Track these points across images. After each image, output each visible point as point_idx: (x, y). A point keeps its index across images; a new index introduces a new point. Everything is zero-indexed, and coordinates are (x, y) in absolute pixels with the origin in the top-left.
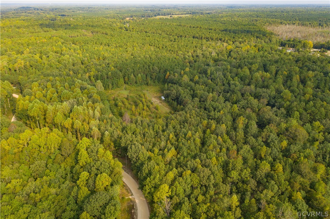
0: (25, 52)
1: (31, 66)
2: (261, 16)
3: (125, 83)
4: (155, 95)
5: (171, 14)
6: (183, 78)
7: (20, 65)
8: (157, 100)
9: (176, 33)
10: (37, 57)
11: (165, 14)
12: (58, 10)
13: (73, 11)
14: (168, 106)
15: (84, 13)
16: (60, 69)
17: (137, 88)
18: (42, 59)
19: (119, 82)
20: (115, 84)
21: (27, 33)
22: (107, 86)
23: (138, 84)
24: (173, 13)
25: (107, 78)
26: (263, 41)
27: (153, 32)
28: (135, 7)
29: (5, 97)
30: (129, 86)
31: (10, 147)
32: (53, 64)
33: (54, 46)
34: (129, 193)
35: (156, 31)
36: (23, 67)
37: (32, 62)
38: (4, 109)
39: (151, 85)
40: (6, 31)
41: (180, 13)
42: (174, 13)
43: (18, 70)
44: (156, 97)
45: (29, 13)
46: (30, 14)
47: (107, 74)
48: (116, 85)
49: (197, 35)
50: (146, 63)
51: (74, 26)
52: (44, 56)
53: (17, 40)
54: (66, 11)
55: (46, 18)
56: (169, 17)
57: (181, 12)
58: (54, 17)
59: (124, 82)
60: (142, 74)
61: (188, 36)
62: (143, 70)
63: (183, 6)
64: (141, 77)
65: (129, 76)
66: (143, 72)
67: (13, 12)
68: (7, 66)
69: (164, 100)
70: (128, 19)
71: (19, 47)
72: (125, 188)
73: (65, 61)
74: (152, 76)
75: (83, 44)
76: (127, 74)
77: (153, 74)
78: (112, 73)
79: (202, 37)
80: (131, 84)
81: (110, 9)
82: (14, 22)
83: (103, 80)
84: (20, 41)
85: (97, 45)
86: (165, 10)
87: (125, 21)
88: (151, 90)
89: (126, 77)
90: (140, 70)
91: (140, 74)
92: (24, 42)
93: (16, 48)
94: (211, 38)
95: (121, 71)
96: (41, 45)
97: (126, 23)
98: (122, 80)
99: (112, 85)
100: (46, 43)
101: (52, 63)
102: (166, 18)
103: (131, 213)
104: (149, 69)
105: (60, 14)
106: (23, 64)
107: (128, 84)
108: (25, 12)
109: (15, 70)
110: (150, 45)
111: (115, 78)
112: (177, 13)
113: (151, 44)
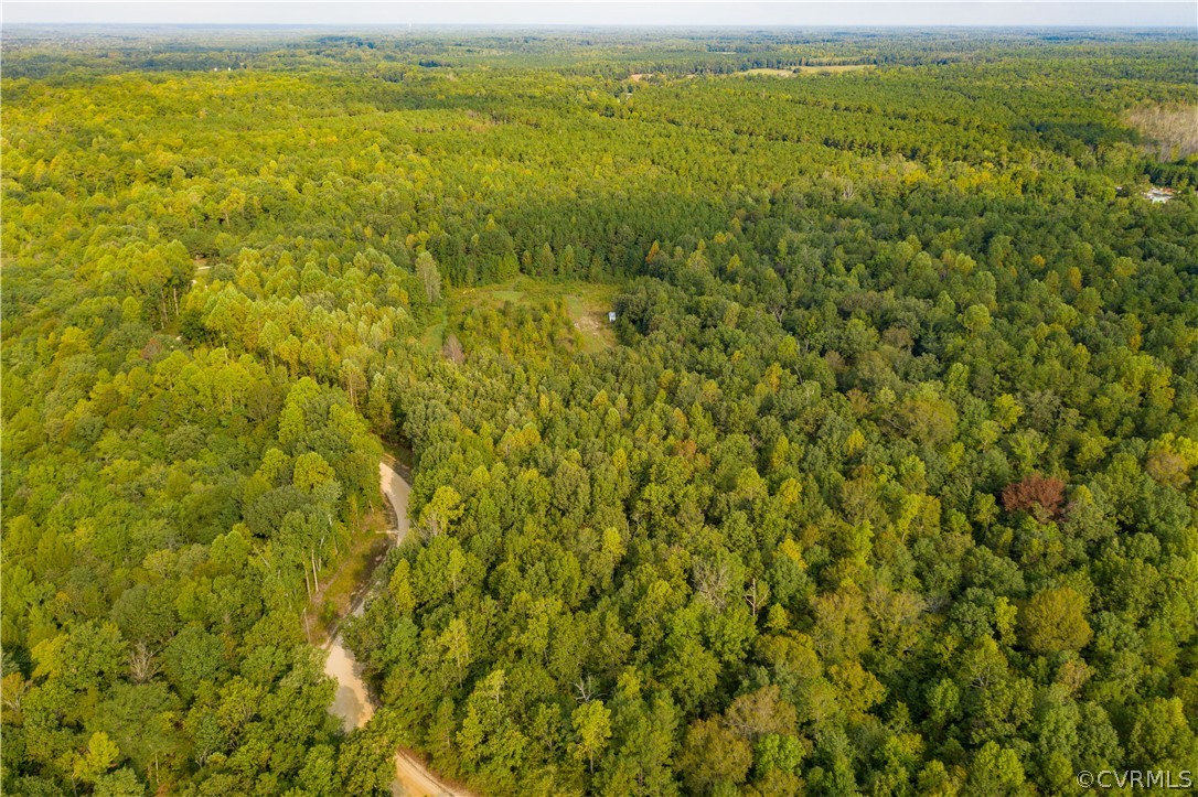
0: (263, 170)
1: (266, 211)
2: (1140, 72)
3: (521, 270)
4: (596, 309)
5: (804, 61)
6: (689, 260)
7: (235, 205)
8: (591, 323)
9: (770, 125)
10: (288, 185)
11: (779, 63)
12: (421, 45)
13: (469, 51)
14: (614, 339)
15: (500, 57)
16: (341, 220)
17: (551, 288)
18: (300, 191)
19: (501, 267)
20: (485, 271)
21: (296, 116)
22: (460, 277)
23: (559, 276)
24: (810, 60)
25: (468, 251)
26: (1070, 161)
27: (695, 123)
28: (687, 38)
29: (165, 281)
30: (531, 281)
31: (131, 391)
32: (326, 207)
33: (352, 158)
34: (389, 523)
35: (706, 118)
36: (243, 211)
37: (269, 199)
38: (158, 314)
39: (596, 280)
40: (235, 112)
41: (837, 60)
42: (814, 60)
43: (227, 219)
44: (595, 314)
45: (328, 56)
46: (331, 61)
47: (468, 241)
48: (487, 275)
49: (840, 136)
50: (599, 213)
51: (447, 97)
52: (309, 184)
53: (254, 136)
54: (446, 51)
55: (374, 73)
56: (785, 73)
57: (842, 55)
58: (399, 70)
59: (517, 268)
60: (579, 246)
61: (807, 137)
62: (584, 235)
63: (872, 32)
64: (573, 255)
65: (537, 248)
66: (583, 240)
67: (282, 51)
68: (200, 205)
69: (613, 322)
70: (636, 78)
71: (253, 156)
72: (384, 512)
73: (363, 200)
74: (610, 256)
75: (444, 154)
76: (530, 243)
77: (615, 248)
78: (482, 238)
79: (852, 142)
80: (539, 274)
81: (596, 43)
82: (269, 83)
83: (454, 257)
84: (260, 140)
85: (486, 158)
86: (786, 48)
87: (625, 87)
88: (590, 296)
89: (527, 253)
90: (575, 234)
91: (574, 245)
92: (270, 141)
93: (243, 158)
94: (882, 146)
95: (513, 234)
96: (316, 151)
97: (627, 90)
98: (511, 262)
99: (479, 273)
100: (335, 146)
101: (324, 203)
102: (769, 77)
103: (374, 560)
104: (605, 230)
105: (423, 61)
106: (242, 201)
107: (529, 273)
108: (318, 53)
109: (221, 220)
110: (653, 163)
111: (489, 255)
112: (825, 60)
113: (656, 160)
